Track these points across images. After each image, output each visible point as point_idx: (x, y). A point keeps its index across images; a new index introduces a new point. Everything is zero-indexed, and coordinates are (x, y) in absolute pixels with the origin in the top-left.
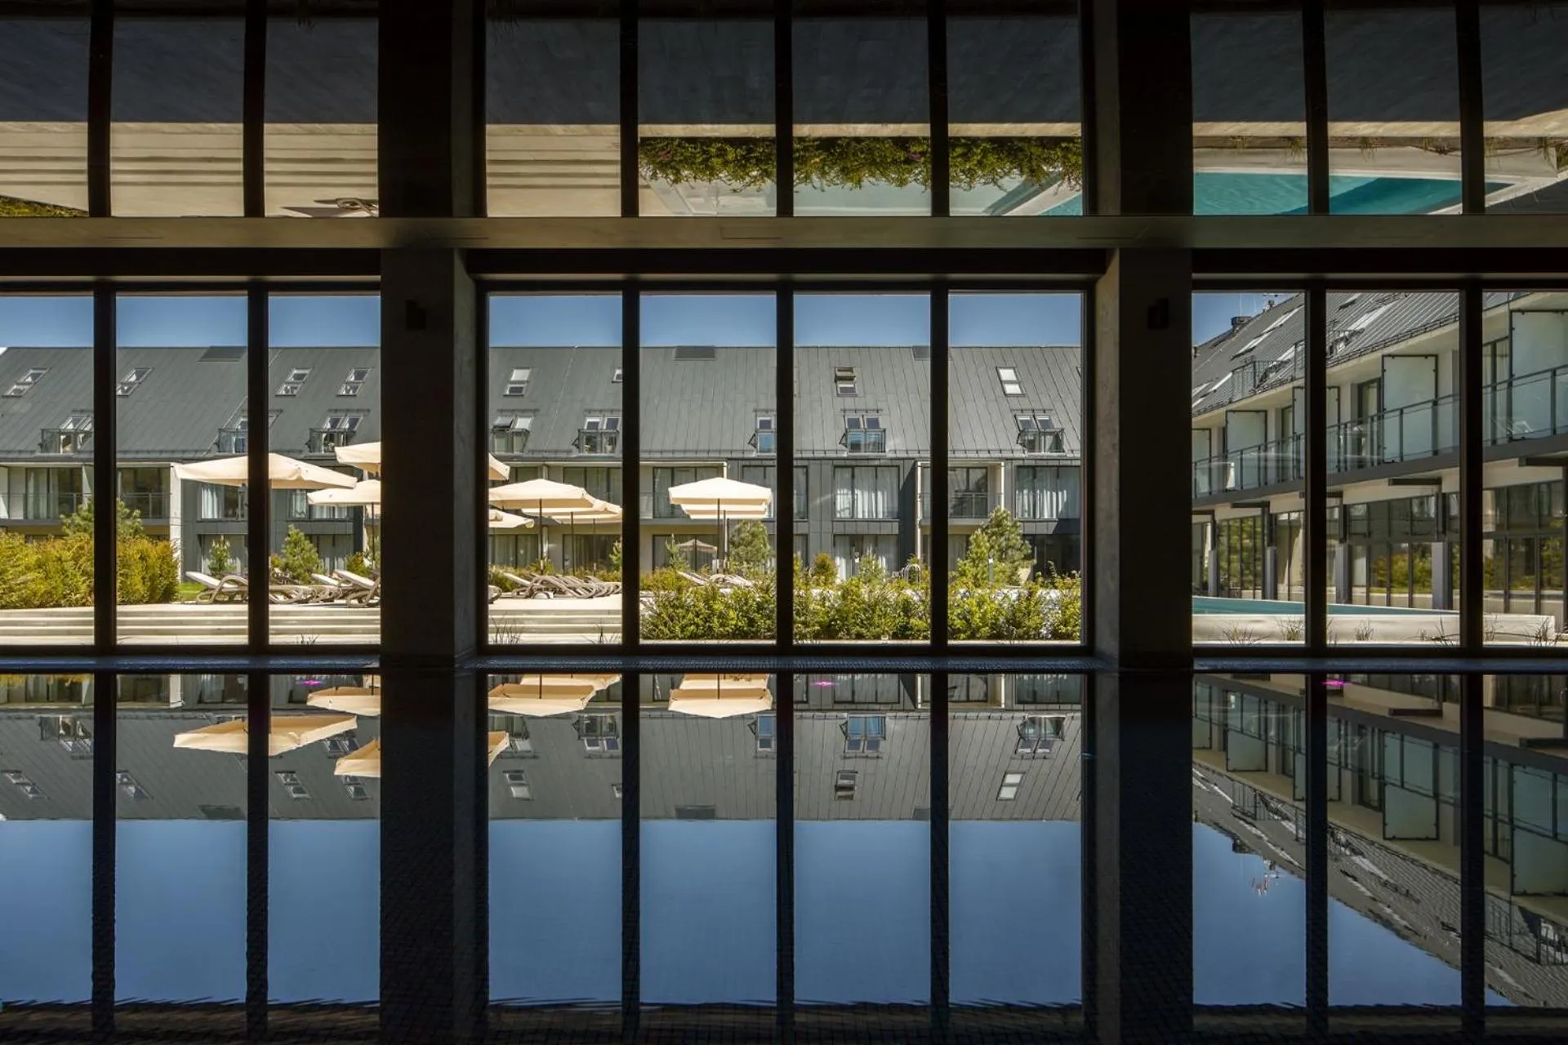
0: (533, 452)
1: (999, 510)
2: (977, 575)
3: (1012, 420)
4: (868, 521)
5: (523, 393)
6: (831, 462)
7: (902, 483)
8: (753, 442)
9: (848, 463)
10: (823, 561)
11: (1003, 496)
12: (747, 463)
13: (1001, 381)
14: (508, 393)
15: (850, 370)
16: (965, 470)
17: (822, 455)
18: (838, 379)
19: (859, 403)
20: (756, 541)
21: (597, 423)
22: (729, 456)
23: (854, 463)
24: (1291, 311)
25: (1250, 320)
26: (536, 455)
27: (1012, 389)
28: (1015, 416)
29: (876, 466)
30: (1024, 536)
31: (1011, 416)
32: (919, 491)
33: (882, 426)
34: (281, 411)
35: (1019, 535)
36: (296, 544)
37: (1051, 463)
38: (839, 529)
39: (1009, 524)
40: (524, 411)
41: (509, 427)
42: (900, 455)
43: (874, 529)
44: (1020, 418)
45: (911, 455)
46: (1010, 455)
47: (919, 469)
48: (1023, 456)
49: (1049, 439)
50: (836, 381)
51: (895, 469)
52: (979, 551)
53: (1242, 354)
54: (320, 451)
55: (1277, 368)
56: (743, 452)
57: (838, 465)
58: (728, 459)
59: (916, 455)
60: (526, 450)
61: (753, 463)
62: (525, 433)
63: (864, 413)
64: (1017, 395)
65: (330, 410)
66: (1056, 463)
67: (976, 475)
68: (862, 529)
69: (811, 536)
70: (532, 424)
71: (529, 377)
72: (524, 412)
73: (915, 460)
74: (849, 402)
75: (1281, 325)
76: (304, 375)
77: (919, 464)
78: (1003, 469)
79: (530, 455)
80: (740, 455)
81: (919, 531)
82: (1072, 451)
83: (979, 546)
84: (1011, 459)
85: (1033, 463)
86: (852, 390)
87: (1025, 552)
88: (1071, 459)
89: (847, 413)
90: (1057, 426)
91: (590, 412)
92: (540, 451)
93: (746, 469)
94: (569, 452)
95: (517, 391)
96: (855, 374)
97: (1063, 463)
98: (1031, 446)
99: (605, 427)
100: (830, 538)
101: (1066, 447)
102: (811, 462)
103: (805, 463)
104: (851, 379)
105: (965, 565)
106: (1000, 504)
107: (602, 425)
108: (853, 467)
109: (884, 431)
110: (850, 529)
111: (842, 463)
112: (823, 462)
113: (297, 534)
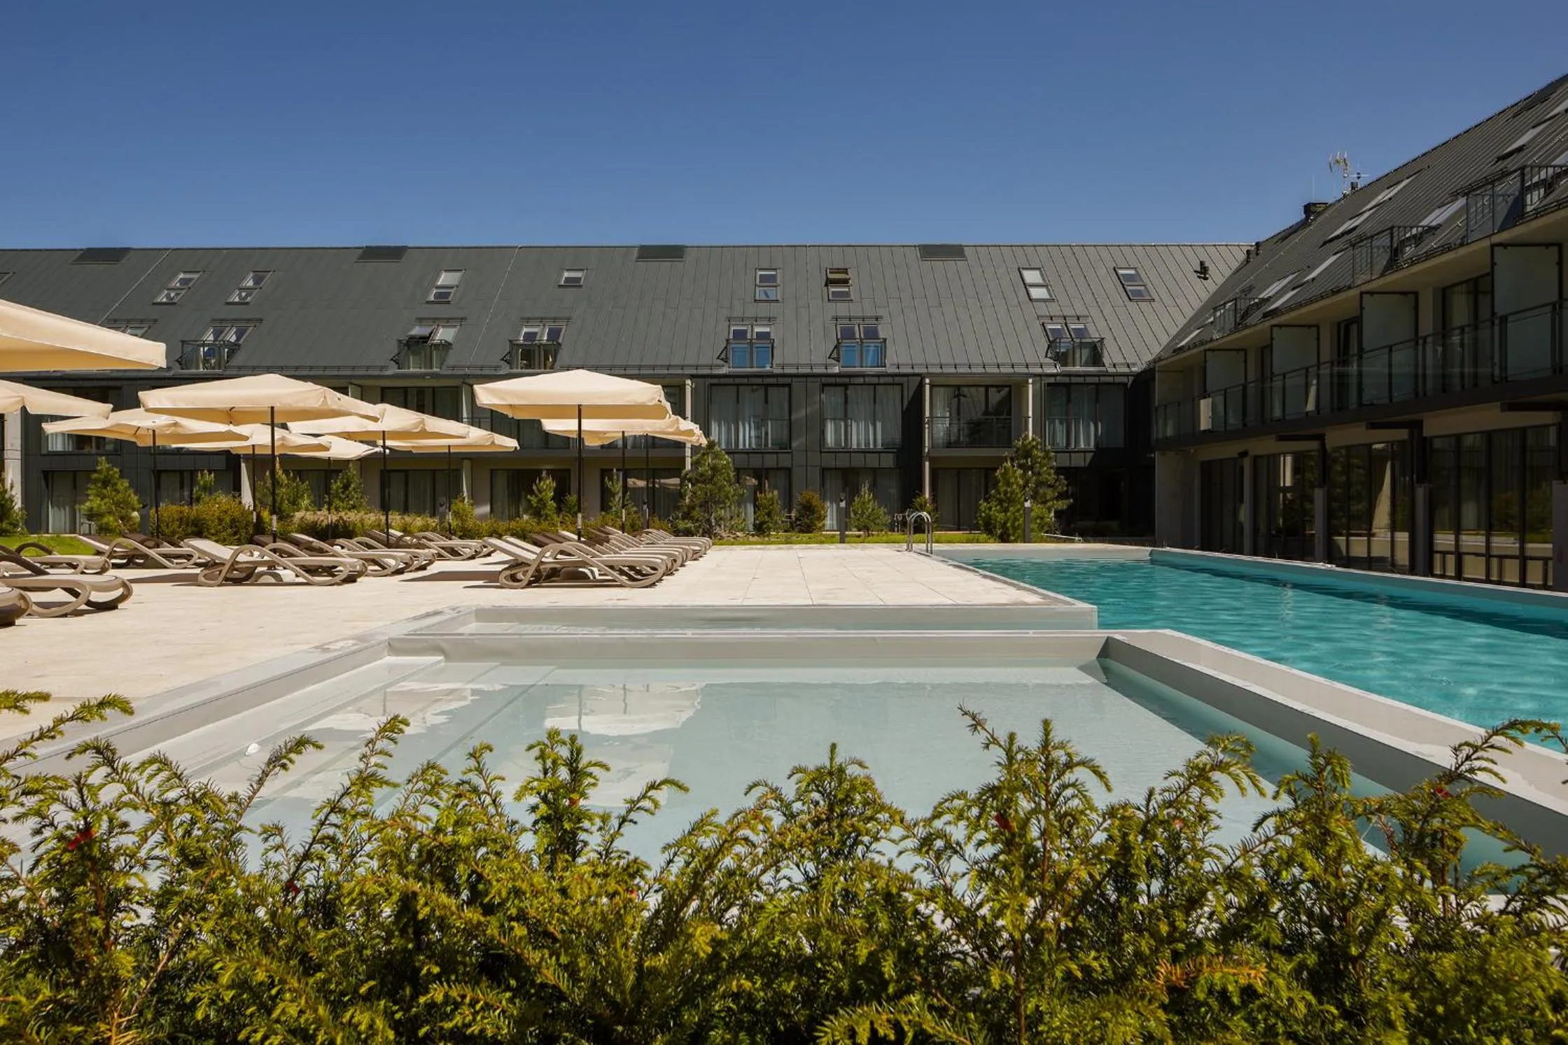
0: (453, 368)
1: (1027, 437)
2: (1005, 523)
3: (1040, 328)
4: (864, 452)
5: (450, 299)
6: (819, 379)
7: (906, 404)
8: (722, 356)
9: (839, 380)
10: (808, 501)
11: (1030, 420)
12: (715, 381)
13: (1024, 284)
14: (432, 298)
15: (845, 271)
16: (982, 390)
17: (807, 371)
18: (829, 282)
19: (855, 310)
20: (718, 478)
21: (536, 334)
22: (694, 372)
23: (846, 380)
24: (1398, 183)
25: (1327, 206)
26: (457, 372)
27: (1037, 293)
28: (1043, 324)
29: (875, 385)
30: (1059, 470)
31: (1037, 324)
32: (927, 414)
33: (882, 335)
34: (155, 321)
35: (1052, 468)
36: (106, 483)
37: (1089, 380)
38: (830, 462)
39: (1040, 454)
40: (448, 320)
41: (428, 338)
42: (903, 370)
43: (872, 461)
44: (1049, 327)
45: (917, 371)
46: (1039, 371)
47: (927, 387)
48: (1055, 371)
49: (1086, 353)
50: (826, 285)
51: (899, 387)
52: (1009, 489)
53: (1338, 237)
54: (198, 368)
55: (1418, 239)
56: (711, 367)
57: (828, 382)
58: (692, 377)
59: (923, 370)
60: (444, 368)
61: (723, 381)
62: (446, 346)
63: (861, 322)
64: (1044, 301)
65: (214, 320)
66: (1096, 380)
67: (995, 397)
68: (858, 461)
69: (795, 472)
70: (456, 337)
71: (460, 282)
72: (448, 322)
73: (922, 377)
74: (842, 309)
75: (1390, 199)
76: (190, 280)
77: (927, 381)
78: (1030, 386)
79: (450, 372)
80: (706, 371)
81: (927, 464)
82: (1114, 366)
83: (1008, 484)
84: (1040, 375)
85: (1066, 380)
86: (847, 294)
87: (1060, 489)
88: (1113, 375)
89: (840, 321)
90: (1094, 335)
91: (527, 320)
92: (462, 367)
93: (714, 387)
94: (497, 368)
95: (443, 298)
96: (850, 275)
97: (1103, 379)
98: (1061, 358)
99: (545, 338)
100: (817, 473)
101: (1106, 360)
102: (794, 379)
103: (788, 380)
104: (845, 282)
105: (990, 509)
106: (1027, 429)
107: (542, 335)
108: (846, 386)
109: (885, 340)
110: (843, 462)
111: (832, 380)
112: (810, 379)
113: (108, 470)
